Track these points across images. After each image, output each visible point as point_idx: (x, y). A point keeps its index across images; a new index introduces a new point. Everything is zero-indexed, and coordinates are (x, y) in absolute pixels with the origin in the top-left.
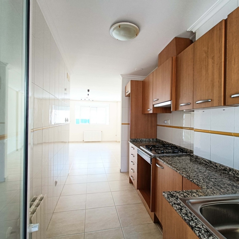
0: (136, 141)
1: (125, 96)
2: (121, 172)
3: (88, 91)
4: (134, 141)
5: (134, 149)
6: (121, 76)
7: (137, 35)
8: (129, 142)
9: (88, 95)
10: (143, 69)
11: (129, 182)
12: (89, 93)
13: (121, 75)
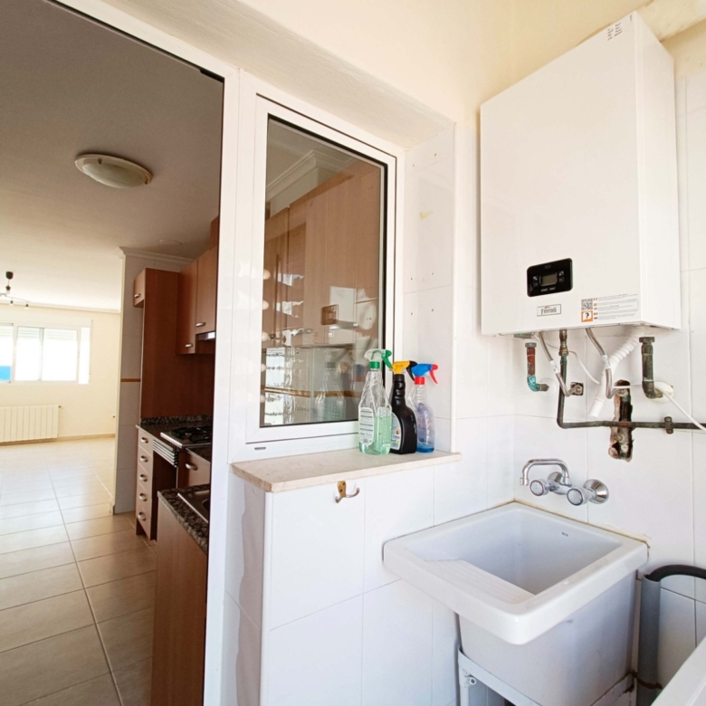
0: (159, 423)
1: (132, 305)
2: (114, 514)
3: (10, 275)
4: (151, 424)
5: (147, 442)
6: (122, 252)
7: (146, 183)
8: (138, 427)
9: (8, 288)
10: (181, 244)
11: (135, 532)
12: (11, 282)
13: (121, 248)
